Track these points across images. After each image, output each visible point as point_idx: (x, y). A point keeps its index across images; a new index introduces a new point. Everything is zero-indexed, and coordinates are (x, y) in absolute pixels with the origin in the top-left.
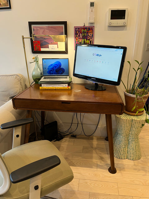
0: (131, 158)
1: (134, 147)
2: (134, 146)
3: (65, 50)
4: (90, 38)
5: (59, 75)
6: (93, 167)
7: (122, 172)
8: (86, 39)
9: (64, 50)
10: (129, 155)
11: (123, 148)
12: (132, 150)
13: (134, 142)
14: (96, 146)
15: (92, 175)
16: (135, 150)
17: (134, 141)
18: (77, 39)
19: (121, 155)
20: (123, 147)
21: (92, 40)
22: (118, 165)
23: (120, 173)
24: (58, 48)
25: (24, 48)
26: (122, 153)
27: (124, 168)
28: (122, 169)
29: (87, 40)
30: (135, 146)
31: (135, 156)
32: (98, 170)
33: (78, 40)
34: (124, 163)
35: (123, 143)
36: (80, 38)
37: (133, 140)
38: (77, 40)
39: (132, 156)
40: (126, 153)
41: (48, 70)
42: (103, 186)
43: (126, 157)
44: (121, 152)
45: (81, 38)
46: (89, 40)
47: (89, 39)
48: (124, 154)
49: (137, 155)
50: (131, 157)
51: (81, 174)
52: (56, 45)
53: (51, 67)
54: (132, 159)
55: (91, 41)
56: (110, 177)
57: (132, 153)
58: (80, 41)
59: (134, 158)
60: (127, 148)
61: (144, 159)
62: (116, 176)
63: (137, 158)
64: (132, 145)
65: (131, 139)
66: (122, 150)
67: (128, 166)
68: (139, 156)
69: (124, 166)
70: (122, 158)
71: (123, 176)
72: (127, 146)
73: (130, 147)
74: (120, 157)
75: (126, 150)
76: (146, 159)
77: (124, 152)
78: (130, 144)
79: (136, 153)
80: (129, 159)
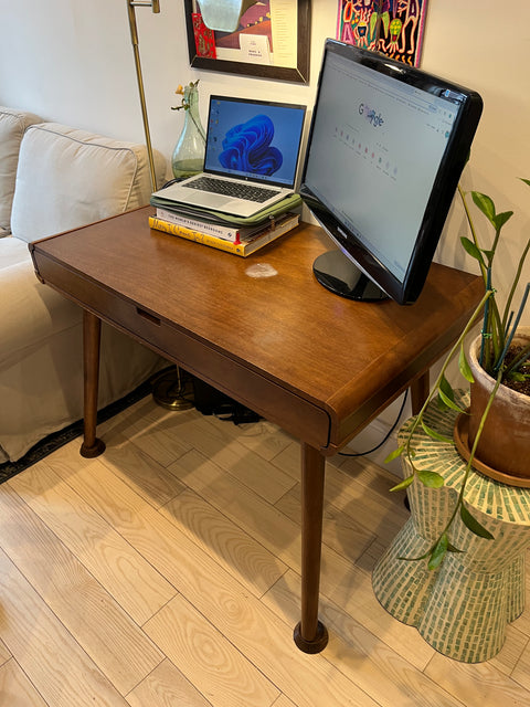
0: (431, 637)
1: (455, 605)
2: (457, 599)
3: (294, 65)
4: (408, 8)
5: (260, 177)
6: (260, 579)
7: (342, 667)
8: (391, 14)
9: (291, 62)
10: (427, 620)
11: (408, 579)
12: (445, 611)
13: (462, 586)
14: (341, 507)
15: (229, 605)
16: (459, 617)
17: (463, 581)
18: (349, 8)
19: (394, 601)
20: (411, 575)
21: (415, 20)
22: (351, 631)
23: (328, 666)
24: (272, 51)
25: (135, 47)
26: (398, 595)
27: (364, 656)
28: (354, 655)
29: (391, 19)
30: (463, 606)
31: (450, 641)
32: (264, 599)
33: (354, 18)
34: (387, 638)
36: (364, 7)
37: (458, 575)
38: (348, 17)
39: (437, 633)
40: (418, 604)
41: (222, 150)
42: (225, 670)
43: (411, 619)
44: (396, 590)
45: (369, 7)
46: (403, 20)
47: (404, 12)
48: (408, 605)
49: (463, 640)
50: (430, 632)
51: (197, 579)
52: (265, 38)
53: (237, 137)
54: (435, 643)
55: (411, 23)
56: (279, 654)
57: (441, 622)
58: (363, 24)
59: (441, 644)
60: (425, 588)
61: (491, 675)
62: (304, 664)
63: (460, 653)
64: (451, 593)
65: (452, 565)
66: (404, 585)
67: (388, 658)
68: (468, 651)
69: (375, 648)
70: (393, 611)
71: (329, 681)
72: (428, 581)
73: (440, 595)
74: (387, 605)
75: (422, 594)
76: (502, 683)
77: (410, 599)
78: (442, 580)
79: (458, 630)
80: (422, 634)
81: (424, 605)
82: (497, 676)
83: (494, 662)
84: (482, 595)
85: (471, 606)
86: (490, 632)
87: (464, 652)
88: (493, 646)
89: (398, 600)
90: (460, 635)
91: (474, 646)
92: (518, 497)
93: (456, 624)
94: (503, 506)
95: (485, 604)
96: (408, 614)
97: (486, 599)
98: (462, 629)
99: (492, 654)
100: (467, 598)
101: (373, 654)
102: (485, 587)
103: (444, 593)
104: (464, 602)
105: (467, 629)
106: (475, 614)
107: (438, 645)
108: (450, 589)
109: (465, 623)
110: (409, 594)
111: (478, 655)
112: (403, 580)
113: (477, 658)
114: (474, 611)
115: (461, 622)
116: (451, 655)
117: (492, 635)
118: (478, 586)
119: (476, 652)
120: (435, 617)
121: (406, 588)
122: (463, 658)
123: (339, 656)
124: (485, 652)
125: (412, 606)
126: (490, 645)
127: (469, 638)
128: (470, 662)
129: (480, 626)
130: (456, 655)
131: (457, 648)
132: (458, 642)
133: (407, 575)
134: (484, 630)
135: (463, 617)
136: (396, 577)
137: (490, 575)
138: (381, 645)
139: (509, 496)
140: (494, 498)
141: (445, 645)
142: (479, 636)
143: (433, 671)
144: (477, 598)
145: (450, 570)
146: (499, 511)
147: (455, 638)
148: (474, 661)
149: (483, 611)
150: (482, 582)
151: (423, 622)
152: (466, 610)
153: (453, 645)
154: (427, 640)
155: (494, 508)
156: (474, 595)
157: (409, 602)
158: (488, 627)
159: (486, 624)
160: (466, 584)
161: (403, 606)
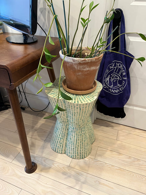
0: (70, 155)
1: (74, 141)
2: (74, 139)
10: (68, 150)
11: (59, 139)
12: (72, 145)
13: (75, 134)
16: (76, 145)
17: (75, 132)
19: (57, 148)
20: (60, 137)
22: (45, 162)
26: (58, 145)
27: (50, 168)
28: (46, 169)
30: (77, 141)
31: (75, 154)
32: (13, 162)
34: (57, 160)
35: (60, 132)
37: (73, 131)
39: (71, 153)
43: (63, 152)
44: (57, 144)
48: (61, 147)
49: (79, 152)
50: (69, 153)
56: (20, 177)
59: (73, 155)
60: (65, 139)
61: (89, 160)
62: (29, 177)
63: (79, 157)
64: (72, 138)
65: (71, 128)
66: (59, 141)
67: (58, 166)
68: (81, 155)
69: (53, 164)
70: (58, 151)
71: (38, 180)
72: (65, 137)
73: (70, 140)
74: (55, 150)
75: (65, 142)
76: (93, 161)
77: (62, 145)
78: (69, 135)
79: (77, 149)
80: (67, 155)
81: (66, 145)
82: (91, 160)
83: (89, 156)
84: (81, 135)
85: (79, 139)
86: (86, 147)
87: (80, 155)
88: (88, 151)
89: (58, 147)
90: (78, 151)
91: (82, 152)
92: (83, 97)
93: (76, 147)
94: (79, 100)
95: (82, 138)
96: (62, 150)
97: (82, 136)
98: (78, 148)
99: (88, 153)
100: (77, 137)
101: (53, 166)
102: (81, 132)
103: (70, 139)
104: (77, 139)
105: (79, 147)
106: (81, 142)
107: (72, 156)
108: (72, 137)
109: (78, 146)
110: (61, 144)
111: (84, 155)
112: (58, 139)
113: (84, 156)
114: (80, 141)
115: (77, 146)
116: (77, 158)
117: (87, 147)
118: (79, 133)
119: (83, 154)
120: (70, 148)
121: (60, 142)
122: (80, 157)
123: (41, 171)
124: (86, 154)
125: (63, 147)
126: (87, 151)
127: (80, 150)
128: (82, 158)
129: (83, 145)
130: (78, 157)
131: (78, 155)
132: (78, 153)
133: (59, 137)
134: (84, 146)
135: (77, 144)
136: (56, 139)
137: (82, 128)
138: (55, 162)
139: (80, 97)
140: (76, 99)
141: (74, 155)
142: (83, 149)
143: (72, 165)
144: (80, 137)
145: (70, 131)
146: (78, 101)
147: (77, 152)
148: (84, 158)
149: (82, 140)
150: (80, 131)
151: (67, 151)
152: (78, 142)
153: (77, 155)
154: (69, 156)
155: (76, 101)
156: (79, 136)
157: (62, 146)
158: (85, 145)
159: (84, 144)
160: (76, 133)
161: (60, 148)
